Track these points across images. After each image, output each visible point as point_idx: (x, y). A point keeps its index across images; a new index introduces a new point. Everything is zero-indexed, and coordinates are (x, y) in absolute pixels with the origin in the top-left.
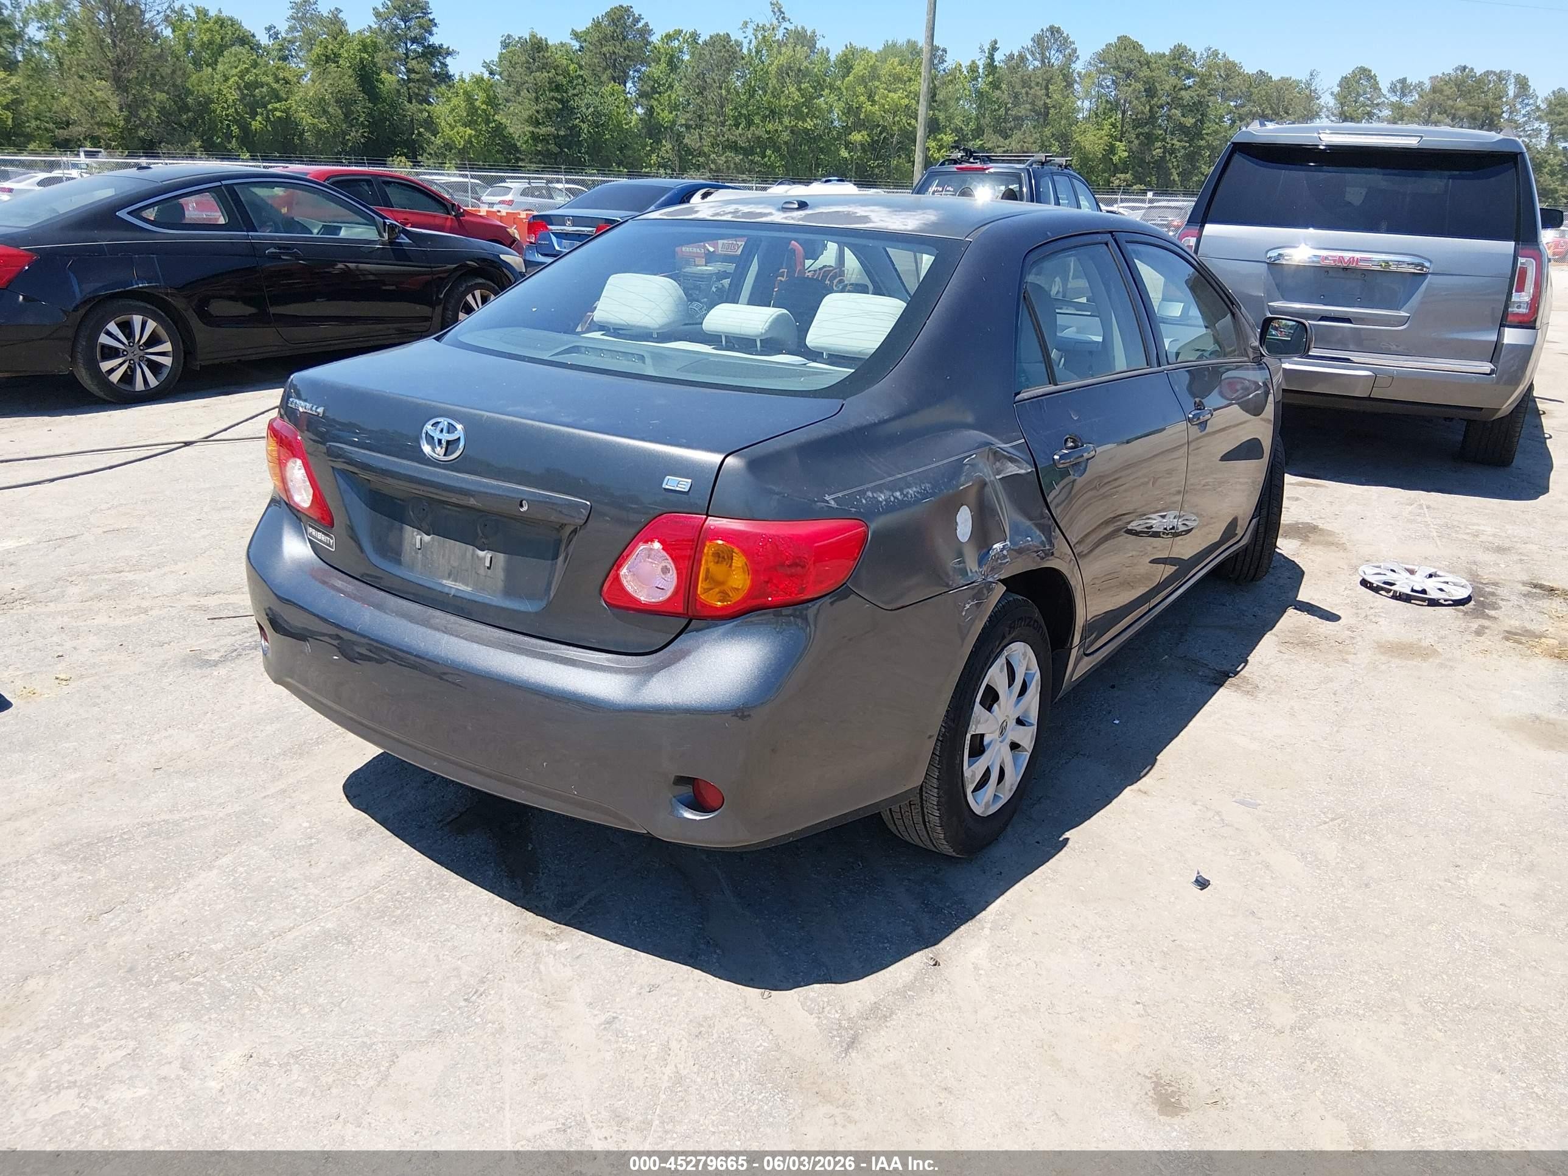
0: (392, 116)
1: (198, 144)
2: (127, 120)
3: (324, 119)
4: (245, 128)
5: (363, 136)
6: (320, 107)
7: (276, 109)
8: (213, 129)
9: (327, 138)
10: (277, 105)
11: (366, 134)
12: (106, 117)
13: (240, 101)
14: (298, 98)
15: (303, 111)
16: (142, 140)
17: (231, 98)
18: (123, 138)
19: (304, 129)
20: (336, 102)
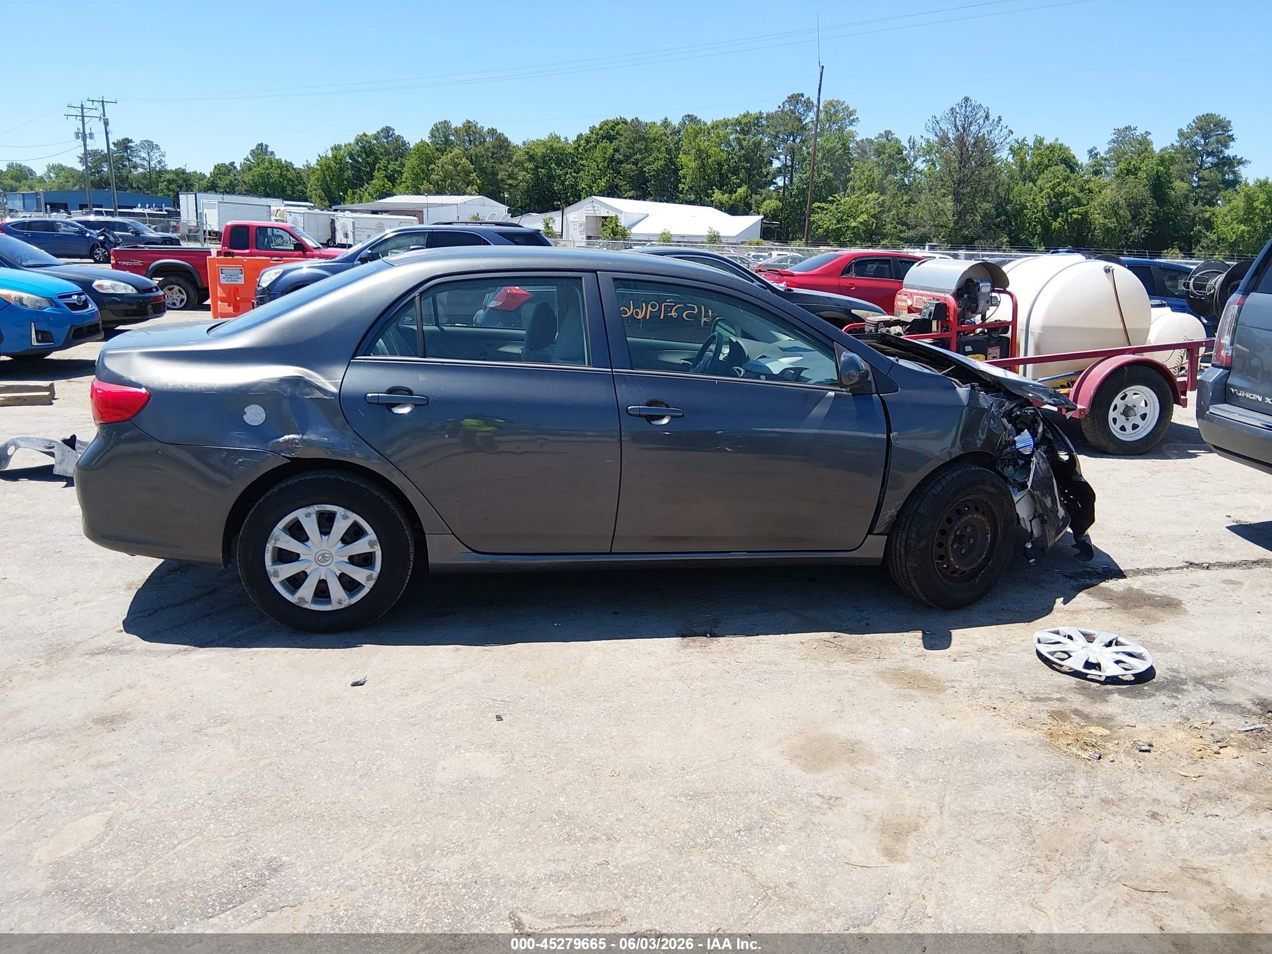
0: (1176, 217)
1: (1005, 240)
2: (956, 223)
3: (1114, 220)
4: (1046, 227)
5: (1144, 232)
6: (1114, 210)
7: (1074, 213)
8: (1021, 229)
9: (1113, 235)
10: (1076, 210)
11: (1147, 231)
12: (943, 220)
13: (1048, 206)
14: (1096, 204)
15: (1098, 214)
16: (965, 237)
17: (1041, 204)
18: (950, 236)
19: (1095, 228)
20: (1128, 206)
